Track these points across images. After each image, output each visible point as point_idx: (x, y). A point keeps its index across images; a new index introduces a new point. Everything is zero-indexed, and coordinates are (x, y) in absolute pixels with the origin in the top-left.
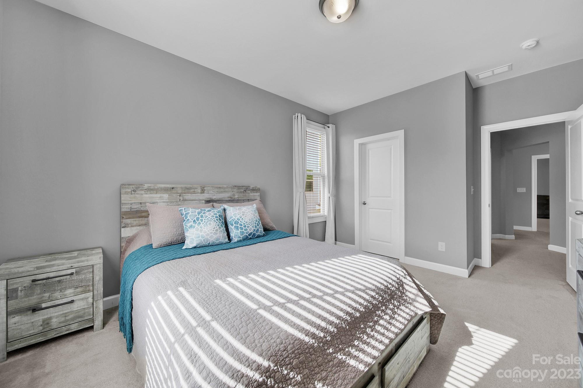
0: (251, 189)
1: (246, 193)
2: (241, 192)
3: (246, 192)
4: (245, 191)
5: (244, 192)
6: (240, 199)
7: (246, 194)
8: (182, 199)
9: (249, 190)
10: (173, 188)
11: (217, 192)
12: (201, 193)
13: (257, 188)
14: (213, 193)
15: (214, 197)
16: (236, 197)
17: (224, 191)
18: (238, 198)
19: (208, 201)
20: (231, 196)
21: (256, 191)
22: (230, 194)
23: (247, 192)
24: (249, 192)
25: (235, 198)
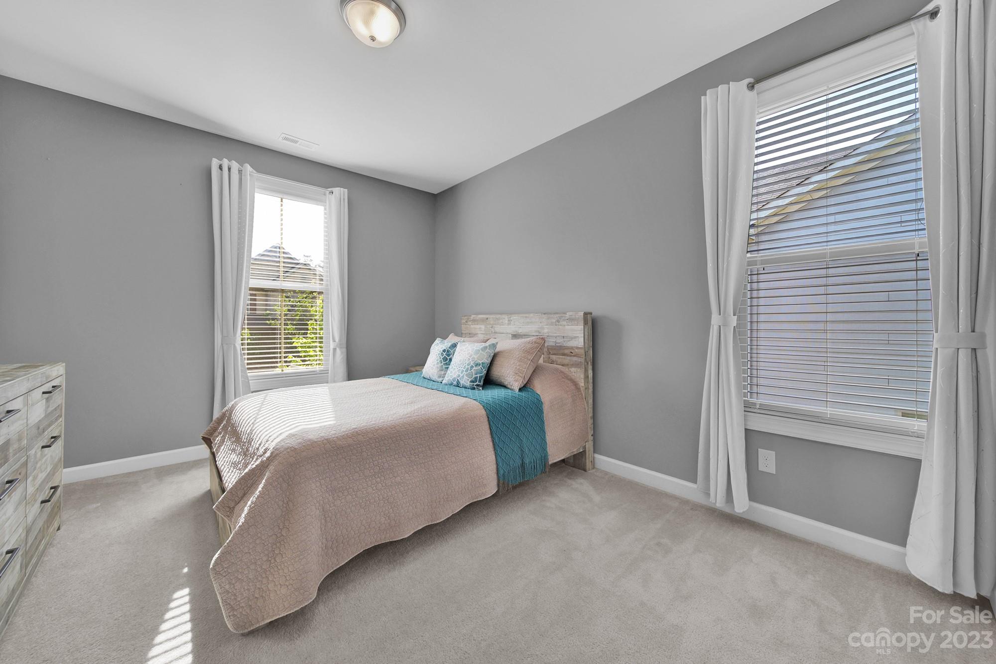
0: (567, 318)
1: (561, 325)
2: (552, 324)
3: (559, 324)
4: (558, 321)
5: (557, 323)
6: (550, 334)
7: (560, 327)
8: (493, 332)
9: (564, 320)
10: (487, 319)
11: (523, 323)
12: (508, 325)
13: (577, 317)
14: (518, 324)
15: (520, 331)
16: (546, 331)
17: (531, 322)
18: (548, 332)
19: (514, 335)
20: (539, 330)
21: (576, 323)
22: (537, 326)
23: (561, 323)
24: (564, 323)
25: (544, 333)
